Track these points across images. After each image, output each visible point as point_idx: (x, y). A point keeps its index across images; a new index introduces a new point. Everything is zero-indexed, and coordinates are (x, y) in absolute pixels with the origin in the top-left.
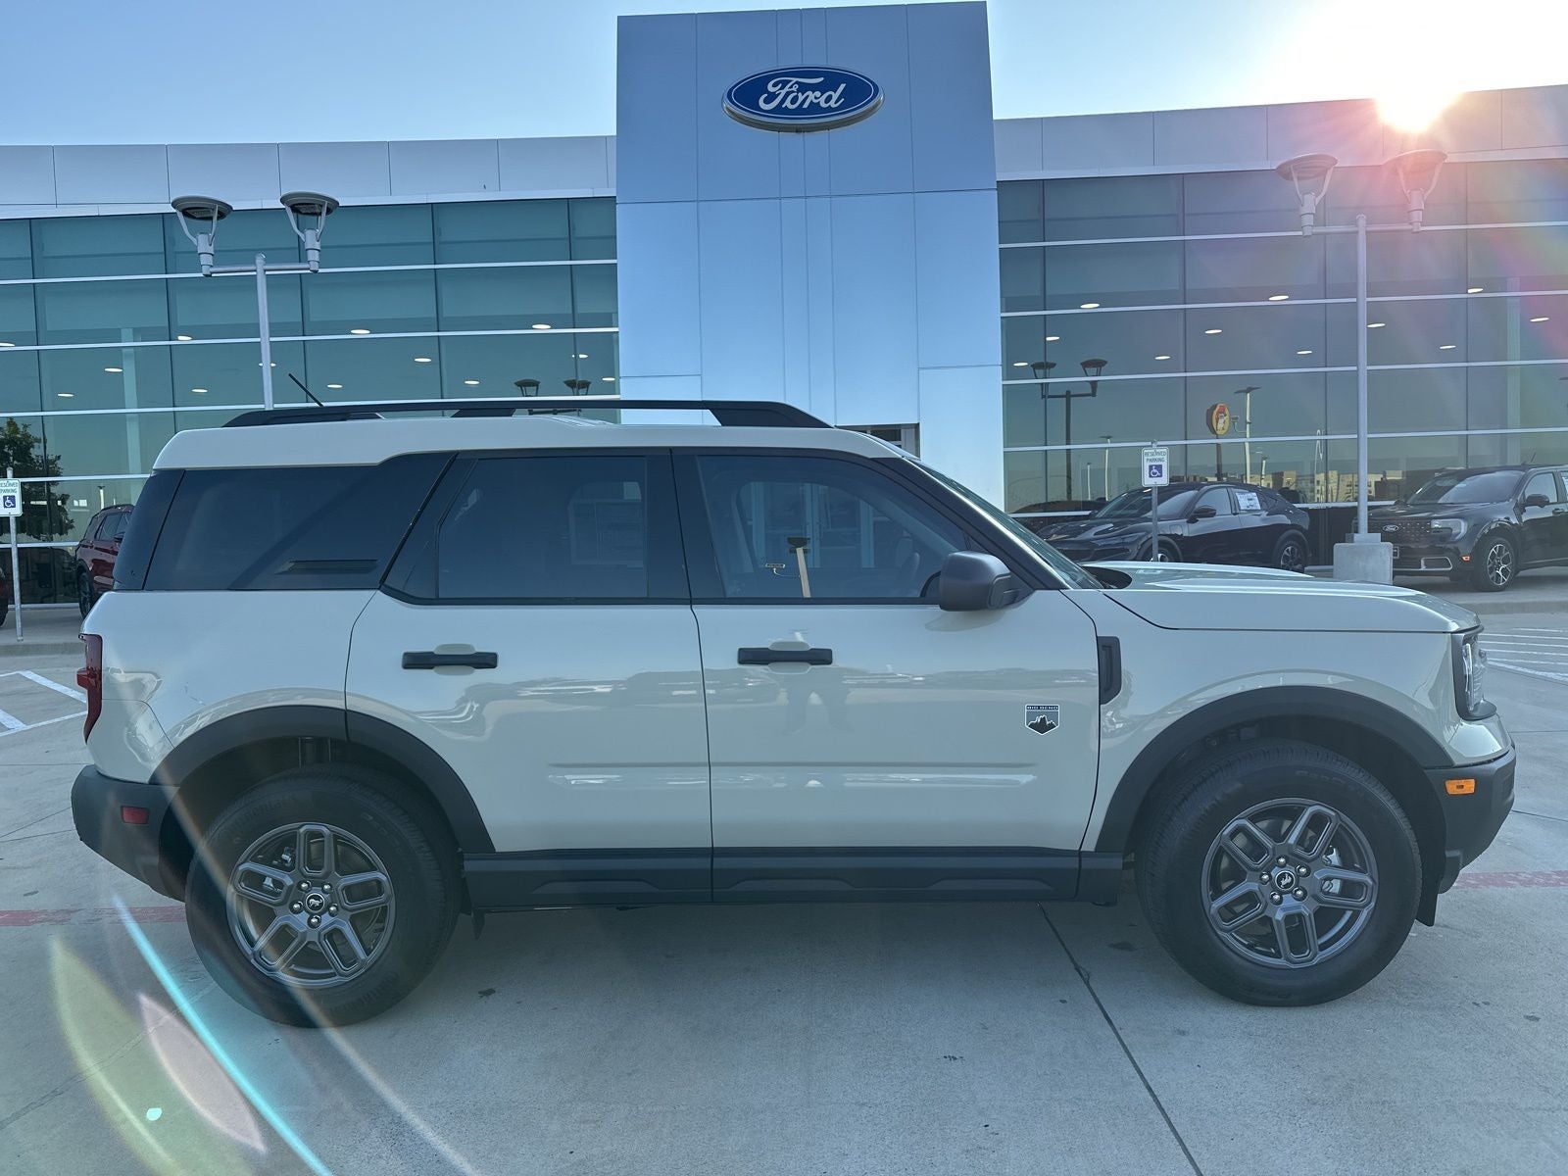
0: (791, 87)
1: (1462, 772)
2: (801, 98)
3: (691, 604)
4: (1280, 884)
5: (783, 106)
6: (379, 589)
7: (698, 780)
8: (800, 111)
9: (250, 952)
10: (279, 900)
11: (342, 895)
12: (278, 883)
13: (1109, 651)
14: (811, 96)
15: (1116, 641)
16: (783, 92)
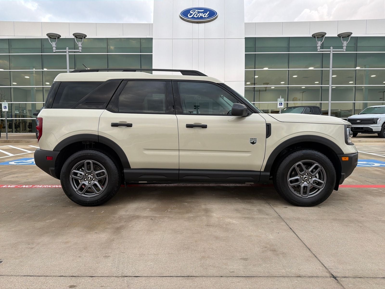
0: (196, 12)
1: (346, 155)
2: (198, 15)
3: (176, 115)
4: (304, 179)
5: (194, 17)
6: (105, 109)
7: (177, 153)
8: (198, 18)
9: (76, 190)
10: (81, 178)
11: (96, 176)
12: (81, 174)
13: (268, 126)
14: (201, 14)
15: (270, 124)
16: (194, 13)
